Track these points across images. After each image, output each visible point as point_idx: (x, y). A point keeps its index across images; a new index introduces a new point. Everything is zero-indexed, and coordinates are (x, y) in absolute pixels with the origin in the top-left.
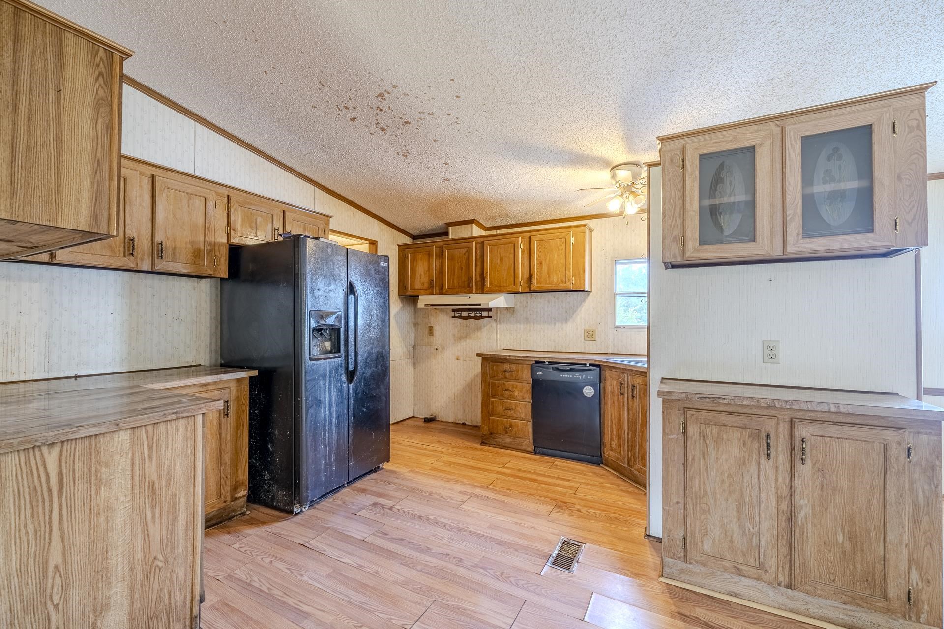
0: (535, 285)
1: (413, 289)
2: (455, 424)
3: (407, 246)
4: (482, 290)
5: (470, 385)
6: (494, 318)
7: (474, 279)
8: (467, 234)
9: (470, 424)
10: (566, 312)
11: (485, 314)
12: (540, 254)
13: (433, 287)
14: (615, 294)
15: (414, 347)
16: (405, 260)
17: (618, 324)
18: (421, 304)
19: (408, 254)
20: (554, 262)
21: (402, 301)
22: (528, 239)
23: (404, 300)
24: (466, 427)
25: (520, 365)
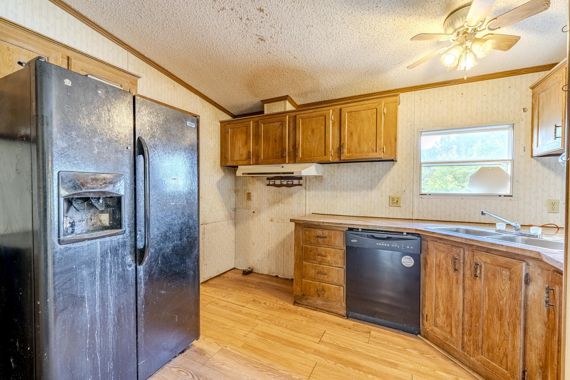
0: (345, 155)
1: (233, 160)
2: (270, 277)
3: (228, 122)
4: (294, 159)
5: (283, 244)
6: (304, 185)
7: (287, 150)
8: (281, 109)
9: (282, 277)
10: (372, 180)
11: (296, 182)
12: (350, 125)
13: (250, 158)
14: (421, 164)
15: (235, 210)
16: (226, 135)
17: (423, 192)
18: (239, 173)
19: (228, 129)
20: (365, 132)
21: (224, 171)
22: (339, 112)
23: (226, 170)
24: (278, 279)
25: (333, 232)
